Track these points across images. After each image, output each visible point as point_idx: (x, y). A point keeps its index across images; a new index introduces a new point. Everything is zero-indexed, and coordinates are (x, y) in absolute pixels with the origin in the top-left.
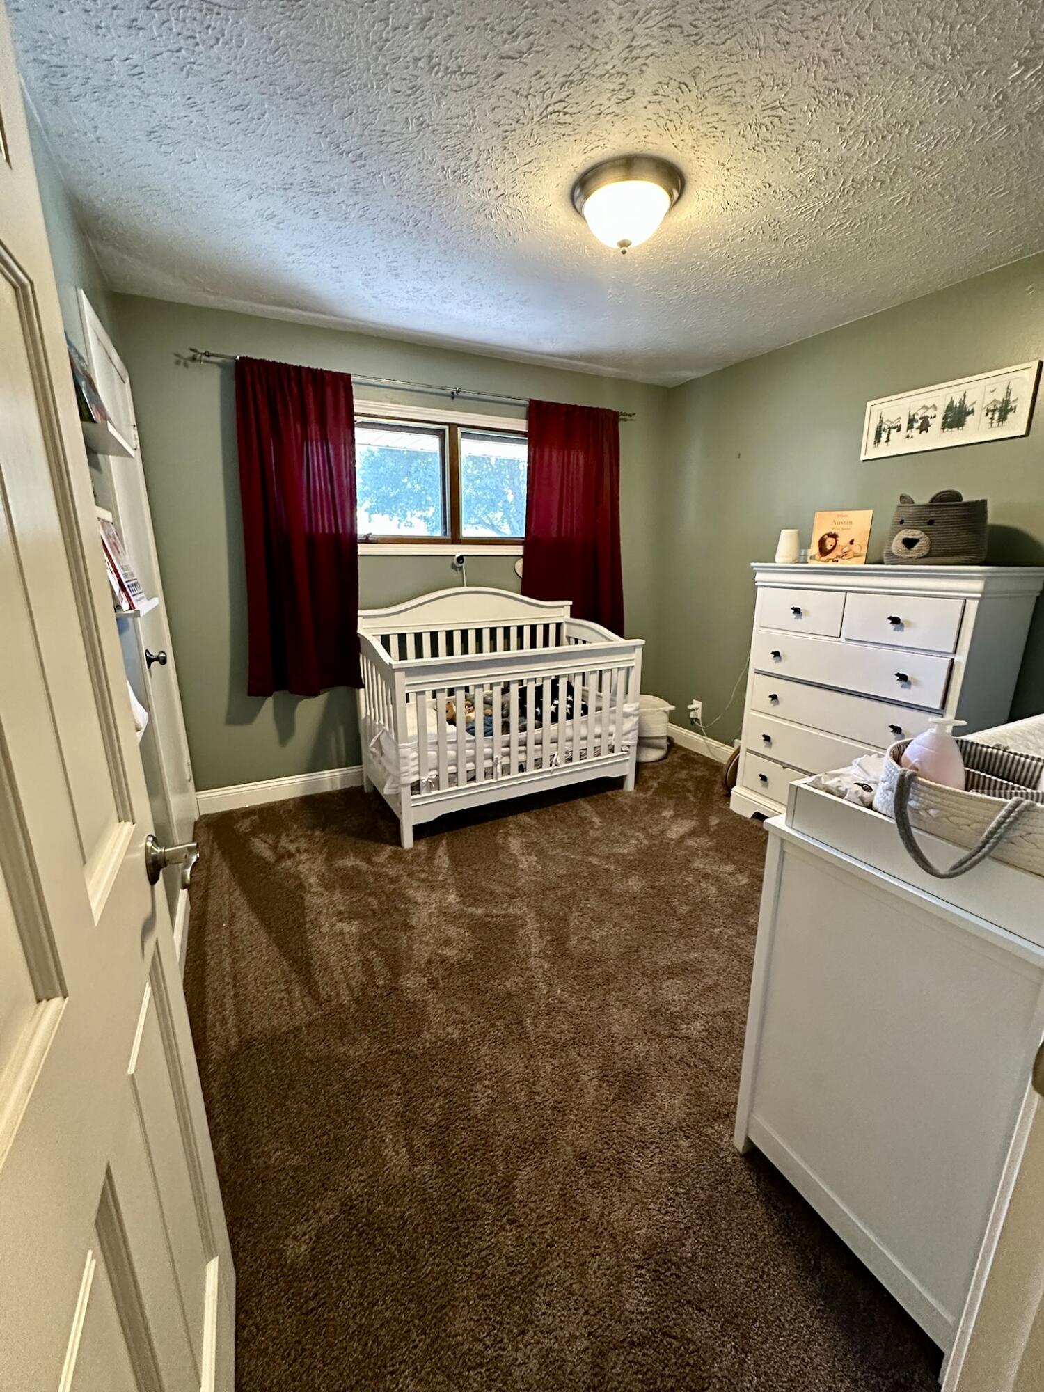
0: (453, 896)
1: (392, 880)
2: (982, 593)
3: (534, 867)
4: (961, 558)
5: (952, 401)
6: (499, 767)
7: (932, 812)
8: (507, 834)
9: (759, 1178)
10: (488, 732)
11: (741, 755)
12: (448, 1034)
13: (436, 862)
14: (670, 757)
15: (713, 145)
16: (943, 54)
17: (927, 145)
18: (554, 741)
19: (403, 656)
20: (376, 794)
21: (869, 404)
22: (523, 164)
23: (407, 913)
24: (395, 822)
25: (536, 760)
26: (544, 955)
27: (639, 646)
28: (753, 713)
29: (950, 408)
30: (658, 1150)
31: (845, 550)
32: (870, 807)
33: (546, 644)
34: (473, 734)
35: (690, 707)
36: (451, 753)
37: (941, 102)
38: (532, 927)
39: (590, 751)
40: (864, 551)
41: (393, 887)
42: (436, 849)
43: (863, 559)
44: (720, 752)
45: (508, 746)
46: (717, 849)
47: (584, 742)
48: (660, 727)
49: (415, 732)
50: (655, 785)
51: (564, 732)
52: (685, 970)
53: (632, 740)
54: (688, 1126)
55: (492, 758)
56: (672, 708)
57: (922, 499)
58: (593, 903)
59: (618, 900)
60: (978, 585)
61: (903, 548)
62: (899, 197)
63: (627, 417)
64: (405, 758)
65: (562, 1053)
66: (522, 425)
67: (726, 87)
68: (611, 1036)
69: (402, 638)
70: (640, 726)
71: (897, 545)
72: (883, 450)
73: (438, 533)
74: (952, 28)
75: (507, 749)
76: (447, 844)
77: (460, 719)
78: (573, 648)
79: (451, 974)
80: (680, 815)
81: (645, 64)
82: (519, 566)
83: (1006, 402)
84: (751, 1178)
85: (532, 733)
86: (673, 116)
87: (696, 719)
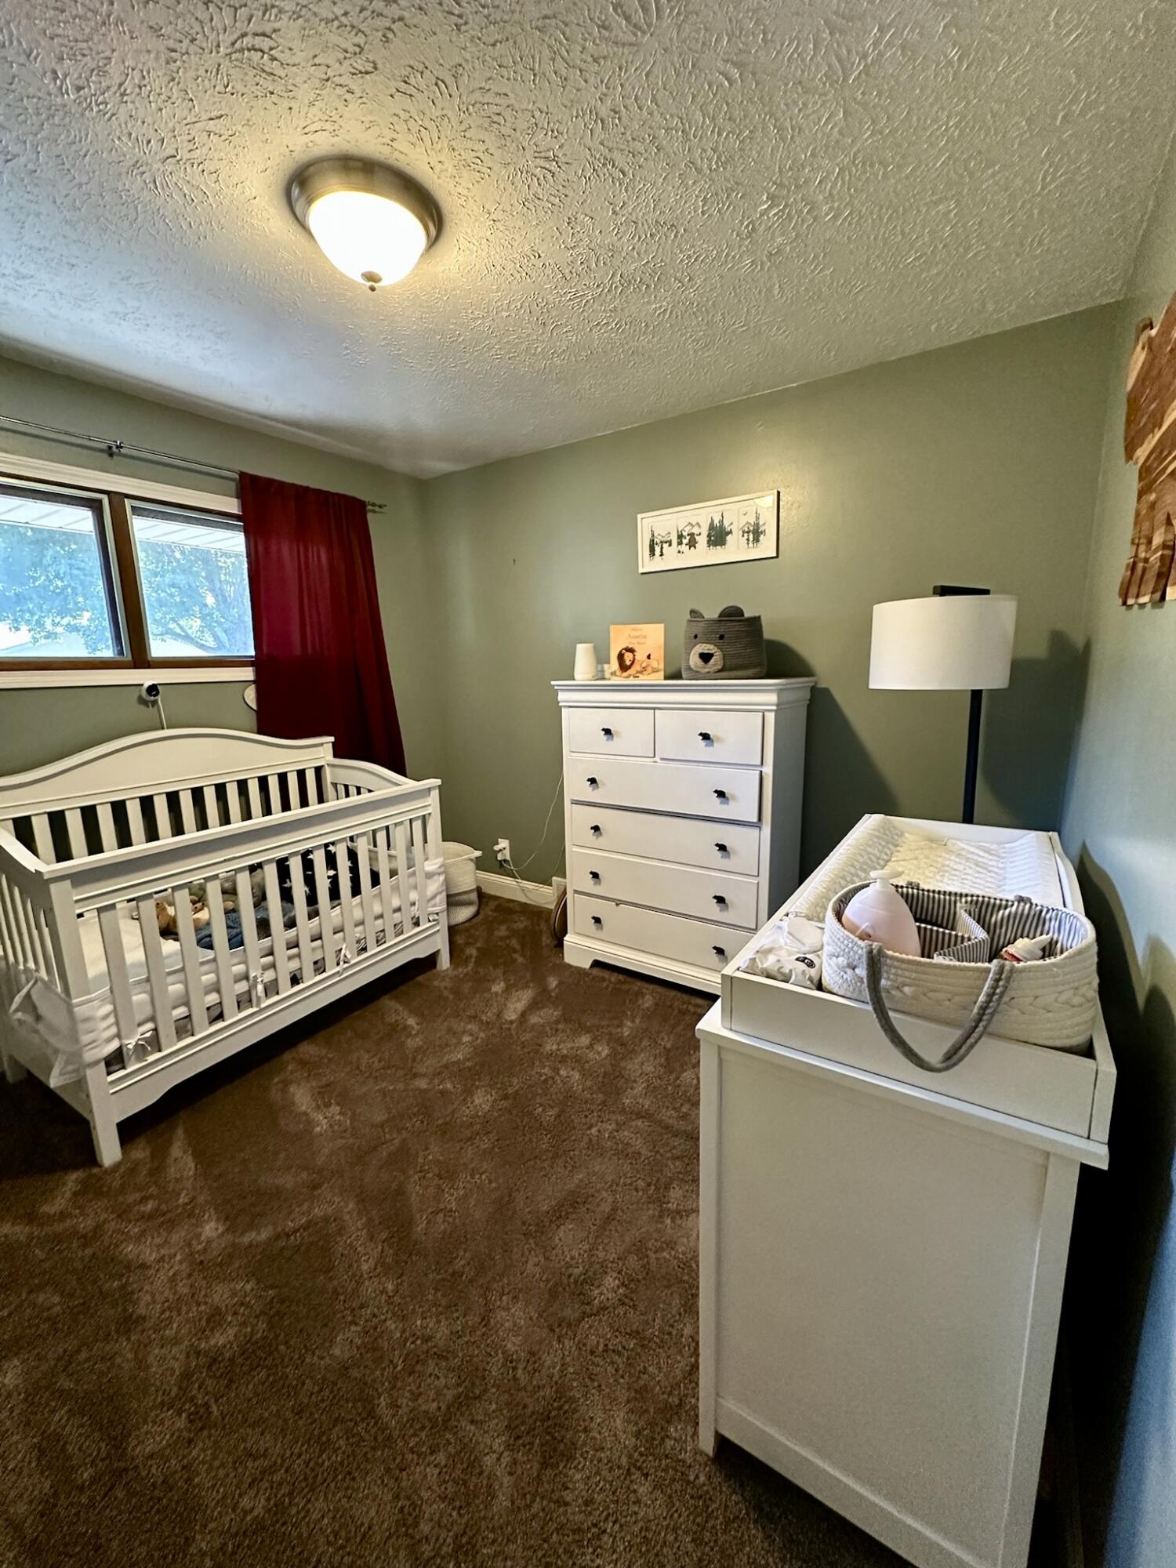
0: (213, 1224)
1: (86, 1240)
2: (777, 705)
3: (340, 1123)
4: (750, 672)
5: (712, 521)
6: (260, 987)
7: (906, 989)
8: (286, 1083)
9: (742, 1485)
10: (236, 940)
11: (569, 896)
12: (246, 1513)
13: (172, 1172)
14: (482, 912)
15: (478, 182)
16: (710, 160)
17: (689, 257)
18: (339, 930)
19: (63, 852)
20: (33, 1085)
21: (639, 516)
22: (205, 117)
23: (127, 1295)
24: (80, 1129)
25: (315, 963)
26: (383, 1268)
27: (434, 788)
28: (575, 849)
29: (712, 527)
30: (617, 1527)
31: (644, 665)
32: (820, 987)
33: (304, 803)
34: (210, 947)
35: (496, 848)
36: (175, 989)
37: (703, 213)
38: (355, 1226)
39: (390, 931)
40: (662, 666)
41: (88, 1251)
42: (168, 1144)
43: (662, 674)
44: (542, 895)
45: (271, 953)
46: (566, 1019)
47: (380, 921)
48: (467, 879)
49: (102, 967)
50: (474, 952)
51: (351, 911)
52: (574, 1204)
53: (440, 903)
54: (641, 1454)
55: (246, 977)
56: (478, 853)
57: (712, 613)
58: (436, 1151)
59: (468, 1133)
60: (773, 698)
61: (700, 662)
62: (661, 307)
63: (377, 509)
64: (87, 1020)
65: (449, 1436)
66: (232, 506)
67: (495, 109)
68: (510, 1361)
69: (57, 820)
70: (447, 883)
71: (694, 660)
72: (657, 564)
73: (108, 652)
74: (719, 134)
75: (270, 958)
76: (186, 1131)
77: (186, 929)
78: (344, 802)
79: (231, 1381)
80: (514, 985)
81: (389, 29)
82: (250, 695)
83: (757, 525)
84: (734, 1492)
85: (306, 927)
86: (427, 124)
87: (505, 861)
